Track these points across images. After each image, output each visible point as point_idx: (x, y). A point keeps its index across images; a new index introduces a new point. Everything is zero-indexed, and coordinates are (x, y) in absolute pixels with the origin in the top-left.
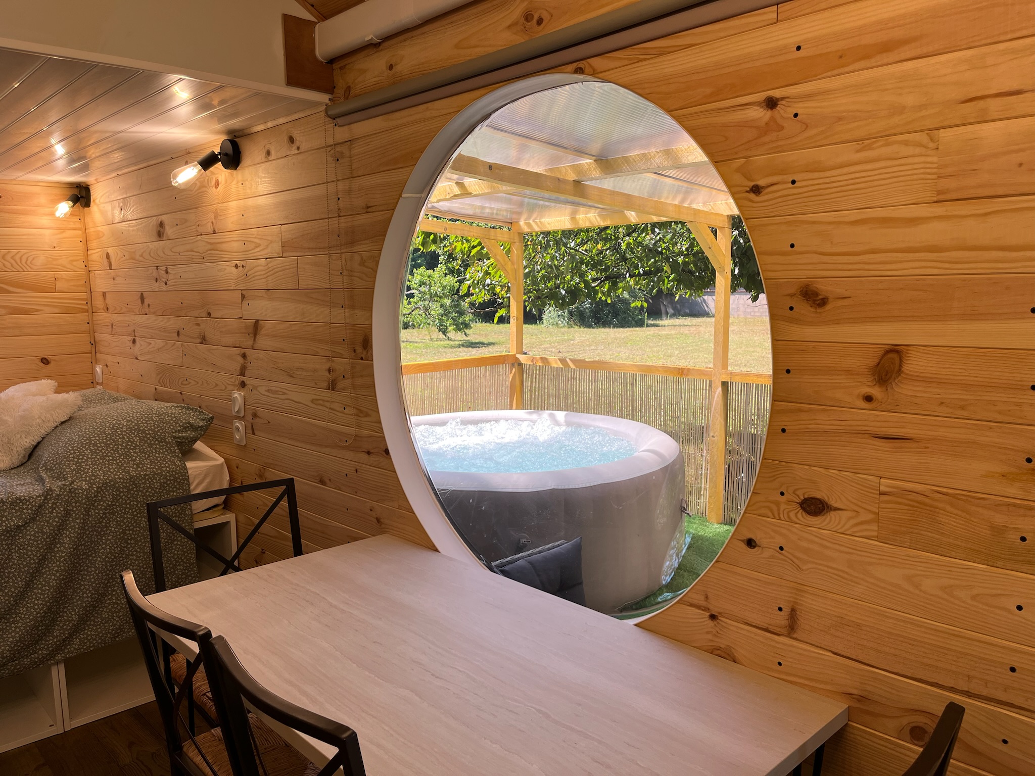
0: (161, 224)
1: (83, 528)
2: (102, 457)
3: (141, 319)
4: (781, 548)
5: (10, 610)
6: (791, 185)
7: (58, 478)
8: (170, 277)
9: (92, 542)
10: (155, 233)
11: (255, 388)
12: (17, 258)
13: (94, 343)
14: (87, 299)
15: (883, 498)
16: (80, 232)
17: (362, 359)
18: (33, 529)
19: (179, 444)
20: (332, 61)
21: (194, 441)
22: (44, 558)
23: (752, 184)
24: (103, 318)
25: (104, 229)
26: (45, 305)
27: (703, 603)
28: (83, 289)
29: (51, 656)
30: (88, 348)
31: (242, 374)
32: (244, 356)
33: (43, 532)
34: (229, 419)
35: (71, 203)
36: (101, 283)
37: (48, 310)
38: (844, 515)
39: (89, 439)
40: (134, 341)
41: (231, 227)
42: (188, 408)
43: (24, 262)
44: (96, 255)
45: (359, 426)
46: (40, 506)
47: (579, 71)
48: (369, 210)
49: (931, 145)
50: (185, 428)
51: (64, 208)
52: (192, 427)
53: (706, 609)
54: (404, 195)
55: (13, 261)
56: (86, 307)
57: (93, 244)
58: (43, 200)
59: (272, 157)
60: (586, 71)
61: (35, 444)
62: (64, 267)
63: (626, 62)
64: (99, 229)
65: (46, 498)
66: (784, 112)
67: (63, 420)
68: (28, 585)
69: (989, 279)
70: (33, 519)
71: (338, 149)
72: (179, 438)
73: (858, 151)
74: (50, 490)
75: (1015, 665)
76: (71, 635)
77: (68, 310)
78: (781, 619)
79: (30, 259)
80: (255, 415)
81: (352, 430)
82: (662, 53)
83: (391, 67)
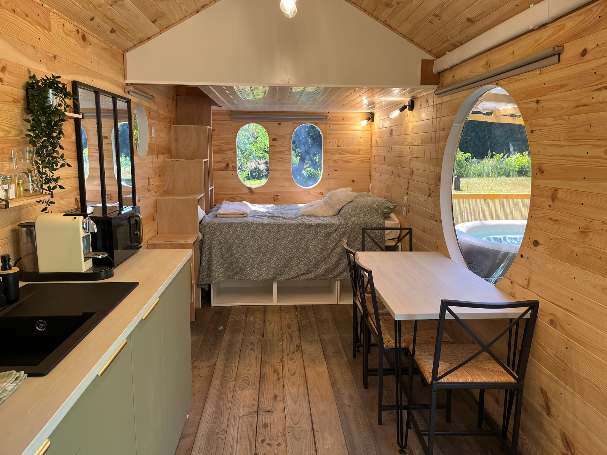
0: (392, 130)
1: (349, 237)
2: (358, 215)
3: (383, 166)
4: (528, 258)
5: (326, 259)
6: (539, 131)
7: (344, 219)
8: (393, 150)
9: (352, 242)
10: (390, 134)
11: (410, 195)
12: (348, 142)
13: (370, 175)
14: (369, 158)
15: (550, 240)
16: (370, 131)
17: (438, 185)
18: (335, 234)
19: (383, 214)
20: (439, 73)
21: (390, 213)
22: (337, 244)
23: (531, 129)
24: (374, 165)
25: (377, 131)
26: (355, 160)
27: (510, 277)
28: (369, 154)
29: (336, 277)
30: (368, 177)
31: (408, 190)
32: (409, 182)
33: (337, 236)
34: (402, 207)
35: (367, 121)
36: (374, 152)
37: (356, 162)
38: (542, 246)
39: (355, 208)
40: (381, 175)
41: (410, 133)
42: (389, 201)
43: (350, 143)
44: (374, 140)
45: (435, 211)
46: (337, 227)
47: (497, 84)
48: (444, 129)
49: (568, 121)
50: (386, 208)
51: (365, 122)
52: (389, 208)
53: (510, 280)
54: (453, 125)
55: (346, 143)
56: (369, 161)
57: (373, 136)
58: (359, 119)
59: (423, 107)
60: (499, 84)
61: (341, 208)
62: (363, 145)
63: (507, 83)
64: (375, 130)
65: (339, 225)
66: (540, 105)
67: (350, 201)
68: (332, 252)
69: (576, 167)
70: (335, 231)
71: (438, 106)
72: (384, 211)
73: (554, 121)
74: (341, 223)
75: (573, 298)
76: (342, 272)
77: (363, 162)
78: (526, 283)
79: (352, 142)
80: (409, 206)
81: (432, 212)
82: (516, 81)
83: (453, 77)
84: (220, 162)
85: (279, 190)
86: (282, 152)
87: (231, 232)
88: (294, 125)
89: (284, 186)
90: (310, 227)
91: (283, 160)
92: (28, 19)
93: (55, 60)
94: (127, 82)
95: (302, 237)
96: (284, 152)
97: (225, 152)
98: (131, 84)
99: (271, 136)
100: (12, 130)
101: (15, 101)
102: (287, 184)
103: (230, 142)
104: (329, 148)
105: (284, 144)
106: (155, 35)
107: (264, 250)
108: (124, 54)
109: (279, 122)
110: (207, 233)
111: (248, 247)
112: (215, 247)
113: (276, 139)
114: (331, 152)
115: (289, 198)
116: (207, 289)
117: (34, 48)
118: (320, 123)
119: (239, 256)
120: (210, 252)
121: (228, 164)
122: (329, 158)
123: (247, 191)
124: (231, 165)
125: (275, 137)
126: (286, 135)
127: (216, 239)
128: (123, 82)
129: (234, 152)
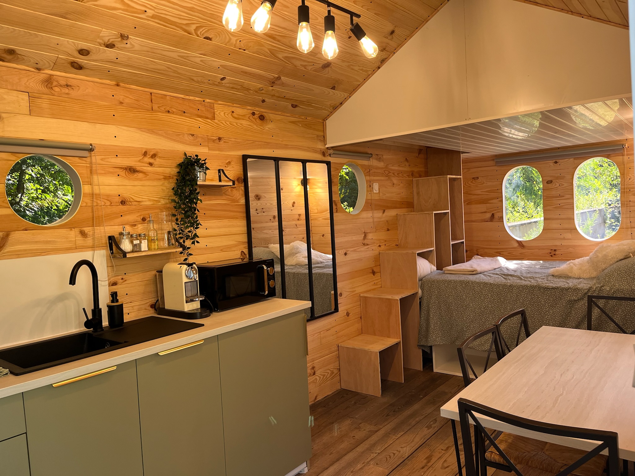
18: (581, 303)
33: (585, 305)
46: (586, 294)
65: (589, 291)
70: (581, 298)
74: (592, 287)
84: (485, 212)
85: (558, 243)
86: (560, 196)
87: (449, 290)
88: (576, 161)
89: (564, 239)
90: (546, 291)
91: (563, 206)
92: (186, 114)
93: (219, 141)
94: (327, 146)
95: (534, 302)
96: (563, 196)
97: (489, 202)
98: (332, 147)
99: (544, 178)
100: (162, 199)
101: (167, 178)
102: (568, 235)
103: (496, 190)
104: (630, 186)
105: (563, 186)
106: (346, 99)
107: (486, 315)
108: (324, 122)
109: (554, 161)
110: (426, 290)
111: (468, 310)
112: (434, 305)
113: (551, 182)
114: (632, 191)
115: (571, 253)
116: (429, 351)
117: (193, 135)
118: (612, 155)
119: (458, 318)
120: (428, 311)
121: (493, 214)
122: (630, 200)
123: (516, 245)
124: (496, 216)
125: (550, 179)
126: (566, 175)
127: (434, 297)
128: (323, 147)
129: (500, 201)
